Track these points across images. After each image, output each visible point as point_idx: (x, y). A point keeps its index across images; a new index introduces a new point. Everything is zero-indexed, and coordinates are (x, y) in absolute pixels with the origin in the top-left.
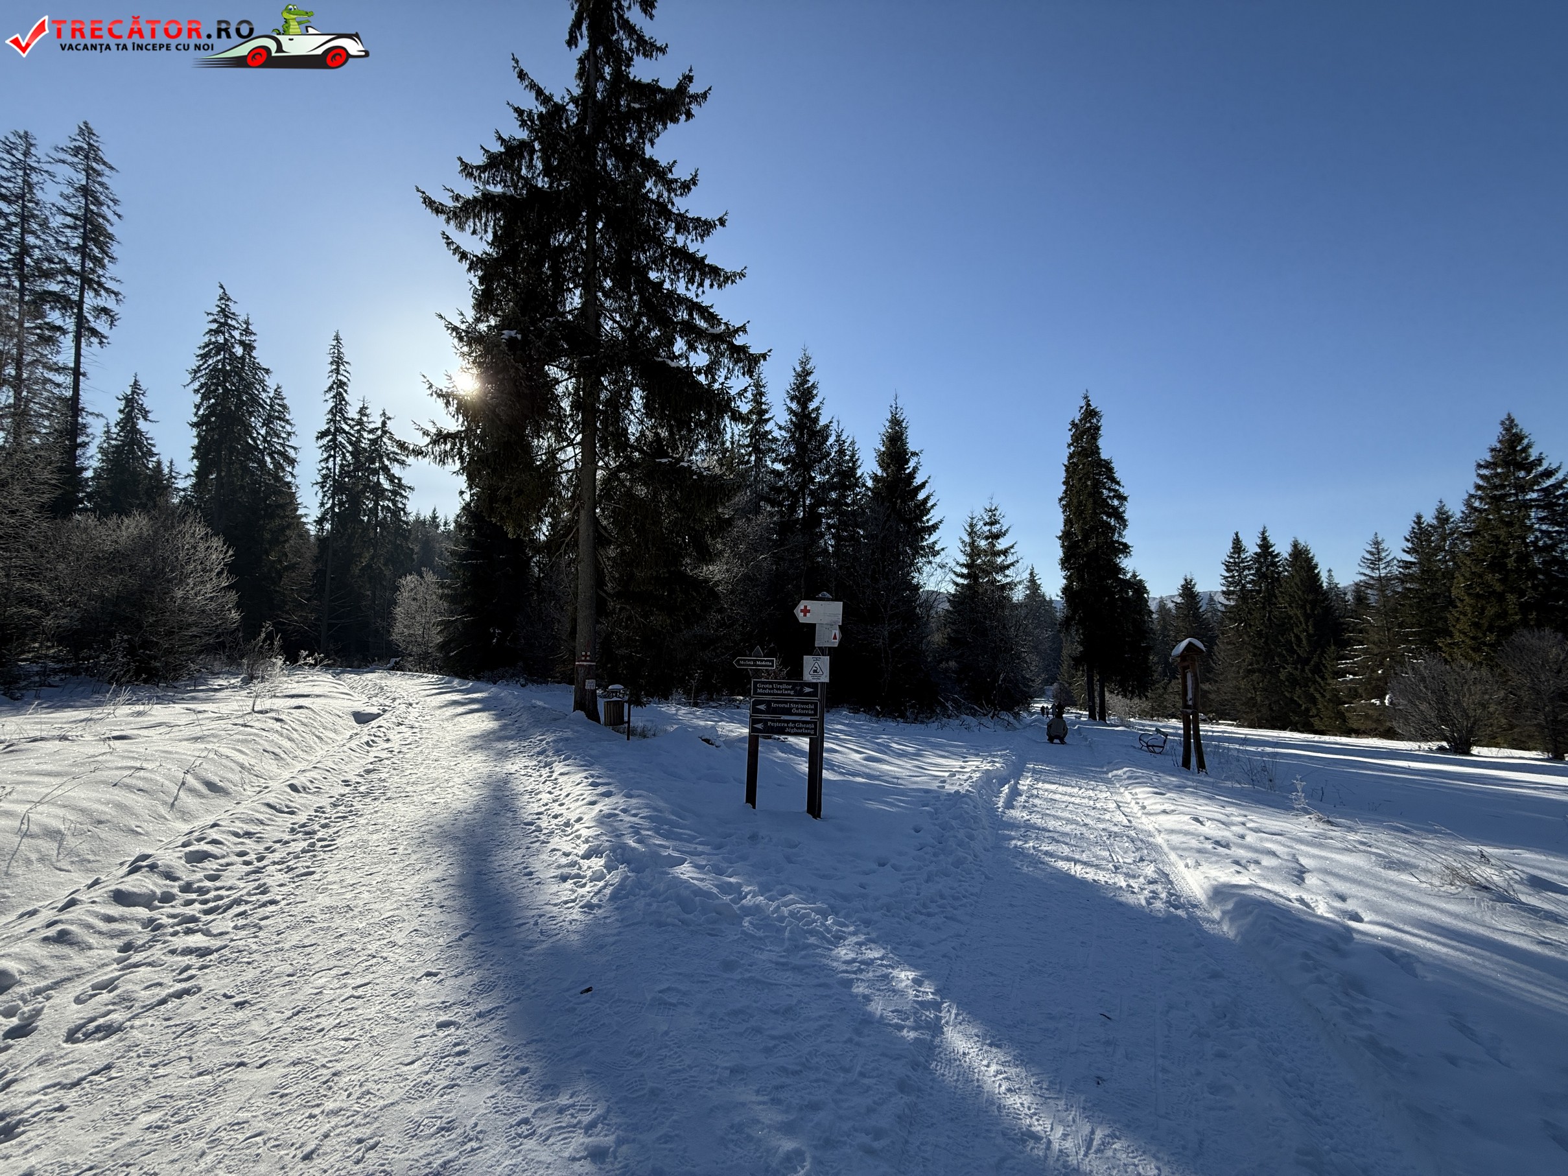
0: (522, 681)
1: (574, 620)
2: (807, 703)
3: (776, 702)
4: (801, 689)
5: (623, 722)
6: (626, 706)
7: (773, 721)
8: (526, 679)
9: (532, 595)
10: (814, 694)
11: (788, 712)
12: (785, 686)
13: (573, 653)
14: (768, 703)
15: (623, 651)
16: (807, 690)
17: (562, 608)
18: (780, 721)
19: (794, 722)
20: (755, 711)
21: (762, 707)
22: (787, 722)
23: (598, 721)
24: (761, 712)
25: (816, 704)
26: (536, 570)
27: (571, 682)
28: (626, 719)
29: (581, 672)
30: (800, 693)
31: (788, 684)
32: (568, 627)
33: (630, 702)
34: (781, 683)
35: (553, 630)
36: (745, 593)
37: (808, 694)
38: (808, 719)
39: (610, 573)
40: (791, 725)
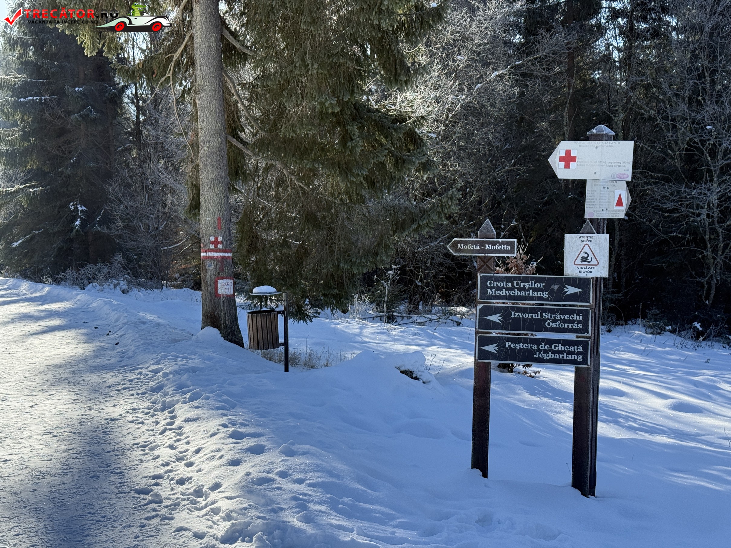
0: (124, 285)
1: (196, 188)
2: (571, 312)
3: (518, 310)
4: (561, 290)
5: (276, 344)
6: (281, 319)
7: (513, 341)
8: (129, 282)
9: (129, 150)
10: (582, 297)
11: (539, 326)
12: (533, 284)
13: (197, 240)
14: (506, 312)
15: (274, 236)
16: (571, 290)
17: (176, 170)
18: (525, 341)
19: (550, 342)
20: (484, 324)
21: (495, 318)
22: (538, 342)
23: (240, 343)
24: (494, 326)
25: (585, 314)
26: (132, 109)
27: (197, 286)
28: (282, 340)
29: (211, 268)
30: (560, 295)
31: (538, 281)
32: (186, 198)
33: (286, 314)
34: (526, 280)
35: (164, 205)
36: (468, 136)
37: (573, 297)
38: (572, 337)
39: (248, 109)
40: (543, 346)
